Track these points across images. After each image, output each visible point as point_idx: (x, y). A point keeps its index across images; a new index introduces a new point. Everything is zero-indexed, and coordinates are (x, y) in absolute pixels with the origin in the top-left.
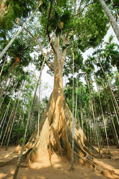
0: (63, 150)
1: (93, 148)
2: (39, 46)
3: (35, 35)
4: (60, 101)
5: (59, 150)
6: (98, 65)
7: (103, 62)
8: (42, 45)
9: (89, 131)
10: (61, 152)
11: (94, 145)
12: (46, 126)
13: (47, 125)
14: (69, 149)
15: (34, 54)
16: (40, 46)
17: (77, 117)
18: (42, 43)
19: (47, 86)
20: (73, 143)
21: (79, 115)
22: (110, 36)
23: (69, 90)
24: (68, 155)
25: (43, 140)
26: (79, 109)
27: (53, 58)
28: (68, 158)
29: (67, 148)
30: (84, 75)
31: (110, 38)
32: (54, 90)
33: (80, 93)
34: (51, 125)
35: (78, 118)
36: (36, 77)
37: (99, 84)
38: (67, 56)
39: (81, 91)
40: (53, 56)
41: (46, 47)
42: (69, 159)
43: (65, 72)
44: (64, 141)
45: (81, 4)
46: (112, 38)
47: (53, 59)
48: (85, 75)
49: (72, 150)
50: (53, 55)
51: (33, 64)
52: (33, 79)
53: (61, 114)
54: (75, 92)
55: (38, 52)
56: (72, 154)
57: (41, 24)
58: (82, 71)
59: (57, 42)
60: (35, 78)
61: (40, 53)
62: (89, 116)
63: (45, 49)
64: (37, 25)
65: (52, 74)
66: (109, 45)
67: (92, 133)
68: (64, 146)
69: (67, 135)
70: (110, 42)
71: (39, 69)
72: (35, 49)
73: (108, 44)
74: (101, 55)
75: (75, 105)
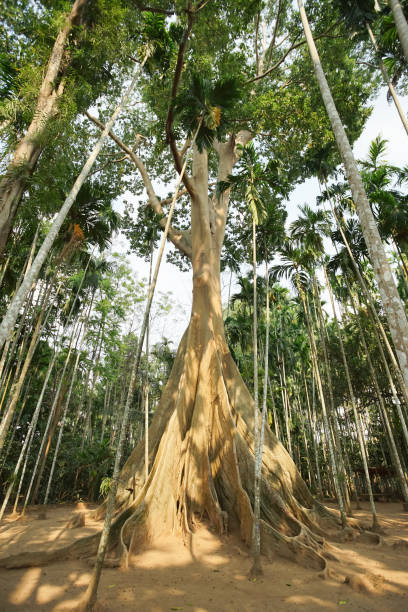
0: (226, 516)
1: (321, 511)
2: (139, 173)
3: (127, 135)
4: (214, 359)
5: (211, 515)
6: (336, 237)
7: (351, 225)
8: (148, 171)
9: (312, 453)
10: (221, 524)
11: (329, 501)
12: (171, 439)
13: (173, 436)
14: (244, 512)
15: (125, 202)
16: (142, 174)
17: (268, 408)
18: (151, 163)
19: (169, 302)
20: (258, 494)
21: (276, 400)
22: (375, 142)
23: (242, 319)
24: (242, 533)
25: (163, 485)
26: (277, 378)
27: (186, 212)
28: (244, 541)
29: (238, 508)
30: (290, 271)
31: (375, 147)
32: (194, 321)
33: (280, 325)
34: (187, 438)
35: (275, 409)
36: (130, 275)
37: (342, 294)
38: (232, 205)
39: (283, 320)
40: (187, 207)
41: (163, 176)
42: (246, 544)
43: (228, 257)
44: (229, 486)
45: (275, 35)
46: (381, 146)
47: (188, 215)
48: (294, 271)
49: (256, 516)
50: (187, 203)
51: (123, 232)
52: (120, 283)
53: (217, 400)
54: (262, 323)
55: (137, 192)
56: (255, 527)
57: (143, 101)
58: (283, 260)
59: (201, 163)
60: (129, 278)
61: (144, 198)
62: (311, 401)
63: (159, 182)
64: (132, 103)
65: (185, 266)
66: (373, 169)
67: (322, 460)
68: (229, 504)
69: (237, 467)
70: (374, 159)
71: (141, 251)
72: (126, 183)
73: (366, 165)
74: (344, 203)
75: (264, 367)
